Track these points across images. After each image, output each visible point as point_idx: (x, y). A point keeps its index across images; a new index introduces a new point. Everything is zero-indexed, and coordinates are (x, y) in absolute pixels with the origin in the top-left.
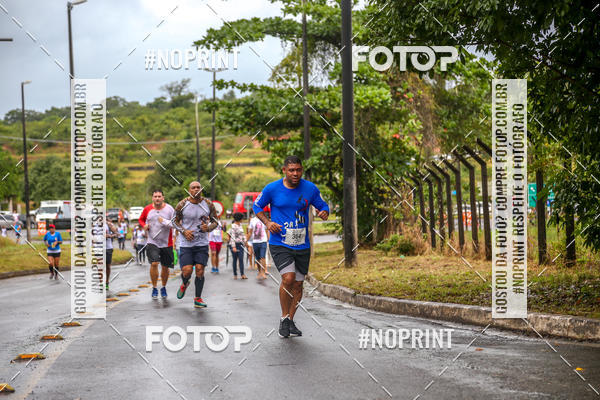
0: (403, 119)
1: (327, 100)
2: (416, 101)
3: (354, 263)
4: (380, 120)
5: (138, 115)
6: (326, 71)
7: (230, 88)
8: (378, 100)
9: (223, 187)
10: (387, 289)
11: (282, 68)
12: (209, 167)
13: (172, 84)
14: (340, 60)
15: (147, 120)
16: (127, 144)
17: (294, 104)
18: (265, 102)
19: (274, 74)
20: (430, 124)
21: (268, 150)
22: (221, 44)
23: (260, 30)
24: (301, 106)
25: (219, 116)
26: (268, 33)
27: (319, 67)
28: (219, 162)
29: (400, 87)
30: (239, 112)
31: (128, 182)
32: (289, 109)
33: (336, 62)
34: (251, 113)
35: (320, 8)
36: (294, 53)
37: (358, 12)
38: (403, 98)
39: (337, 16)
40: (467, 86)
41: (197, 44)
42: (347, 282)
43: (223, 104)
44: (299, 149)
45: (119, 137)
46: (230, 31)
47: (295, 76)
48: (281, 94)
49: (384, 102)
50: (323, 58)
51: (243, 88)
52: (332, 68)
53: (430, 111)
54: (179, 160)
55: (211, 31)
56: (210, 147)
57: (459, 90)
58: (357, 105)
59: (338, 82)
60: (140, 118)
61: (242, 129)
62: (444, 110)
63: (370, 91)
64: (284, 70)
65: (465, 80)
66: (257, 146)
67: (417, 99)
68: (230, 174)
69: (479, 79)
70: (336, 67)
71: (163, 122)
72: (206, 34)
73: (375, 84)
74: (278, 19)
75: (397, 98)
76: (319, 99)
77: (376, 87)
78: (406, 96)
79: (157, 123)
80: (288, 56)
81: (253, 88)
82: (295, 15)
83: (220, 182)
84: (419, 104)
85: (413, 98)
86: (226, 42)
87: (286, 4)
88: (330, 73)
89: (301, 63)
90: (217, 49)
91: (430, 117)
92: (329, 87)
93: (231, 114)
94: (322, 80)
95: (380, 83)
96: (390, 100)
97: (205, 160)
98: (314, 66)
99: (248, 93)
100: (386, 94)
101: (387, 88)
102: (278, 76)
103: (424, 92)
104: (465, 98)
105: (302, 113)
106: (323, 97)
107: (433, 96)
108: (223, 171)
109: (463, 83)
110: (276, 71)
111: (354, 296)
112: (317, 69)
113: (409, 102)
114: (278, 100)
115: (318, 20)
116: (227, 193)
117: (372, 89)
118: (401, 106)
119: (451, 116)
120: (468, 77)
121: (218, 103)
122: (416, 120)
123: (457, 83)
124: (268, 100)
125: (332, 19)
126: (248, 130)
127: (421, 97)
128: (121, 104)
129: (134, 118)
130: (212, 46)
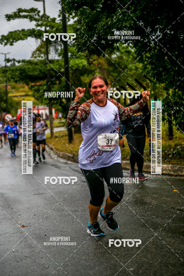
0: (93, 73)
1: (58, 66)
2: (98, 65)
3: (73, 142)
4: (82, 74)
6: (57, 53)
7: (13, 62)
8: (81, 65)
9: (12, 107)
11: (36, 52)
12: (5, 98)
14: (63, 47)
17: (42, 68)
18: (29, 68)
19: (33, 55)
20: (106, 75)
21: (32, 90)
22: (7, 42)
23: (25, 35)
24: (46, 69)
25: (8, 74)
26: (29, 36)
27: (54, 51)
28: (10, 95)
29: (91, 59)
30: (17, 73)
32: (40, 71)
33: (61, 48)
34: (22, 73)
35: (53, 24)
36: (42, 45)
37: (70, 25)
38: (92, 63)
42: (69, 151)
43: (10, 70)
46: (12, 36)
47: (42, 55)
48: (36, 64)
49: (84, 66)
50: (55, 46)
51: (19, 62)
52: (59, 51)
53: (105, 69)
55: (3, 36)
56: (5, 89)
57: (118, 59)
58: (71, 68)
59: (62, 57)
61: (19, 80)
62: (111, 69)
63: (77, 61)
65: (121, 54)
66: (26, 88)
68: (15, 101)
69: (127, 54)
70: (61, 51)
73: (79, 58)
74: (34, 30)
75: (90, 63)
77: (80, 59)
78: (94, 63)
80: (39, 46)
81: (23, 61)
82: (41, 27)
83: (10, 105)
84: (100, 66)
85: (97, 63)
86: (10, 41)
87: (37, 22)
88: (59, 53)
89: (45, 49)
90: (6, 44)
91: (105, 72)
92: (58, 60)
93: (13, 74)
94: (55, 57)
95: (82, 57)
96: (87, 65)
97: (3, 95)
98: (51, 50)
99: (21, 64)
100: (85, 62)
101: (85, 60)
102: (35, 56)
103: (102, 61)
104: (121, 62)
105: (46, 72)
106: (55, 64)
107: (106, 62)
108: (11, 99)
109: (120, 56)
110: (34, 53)
111: (73, 158)
112: (52, 51)
113: (96, 66)
114: (35, 67)
115: (52, 29)
116: (14, 109)
117: (78, 60)
118: (91, 67)
119: (115, 71)
120: (122, 53)
121: (7, 69)
122: (99, 73)
123: (117, 55)
124: (31, 67)
125: (59, 28)
126: (22, 81)
127: (101, 63)
130: (3, 43)
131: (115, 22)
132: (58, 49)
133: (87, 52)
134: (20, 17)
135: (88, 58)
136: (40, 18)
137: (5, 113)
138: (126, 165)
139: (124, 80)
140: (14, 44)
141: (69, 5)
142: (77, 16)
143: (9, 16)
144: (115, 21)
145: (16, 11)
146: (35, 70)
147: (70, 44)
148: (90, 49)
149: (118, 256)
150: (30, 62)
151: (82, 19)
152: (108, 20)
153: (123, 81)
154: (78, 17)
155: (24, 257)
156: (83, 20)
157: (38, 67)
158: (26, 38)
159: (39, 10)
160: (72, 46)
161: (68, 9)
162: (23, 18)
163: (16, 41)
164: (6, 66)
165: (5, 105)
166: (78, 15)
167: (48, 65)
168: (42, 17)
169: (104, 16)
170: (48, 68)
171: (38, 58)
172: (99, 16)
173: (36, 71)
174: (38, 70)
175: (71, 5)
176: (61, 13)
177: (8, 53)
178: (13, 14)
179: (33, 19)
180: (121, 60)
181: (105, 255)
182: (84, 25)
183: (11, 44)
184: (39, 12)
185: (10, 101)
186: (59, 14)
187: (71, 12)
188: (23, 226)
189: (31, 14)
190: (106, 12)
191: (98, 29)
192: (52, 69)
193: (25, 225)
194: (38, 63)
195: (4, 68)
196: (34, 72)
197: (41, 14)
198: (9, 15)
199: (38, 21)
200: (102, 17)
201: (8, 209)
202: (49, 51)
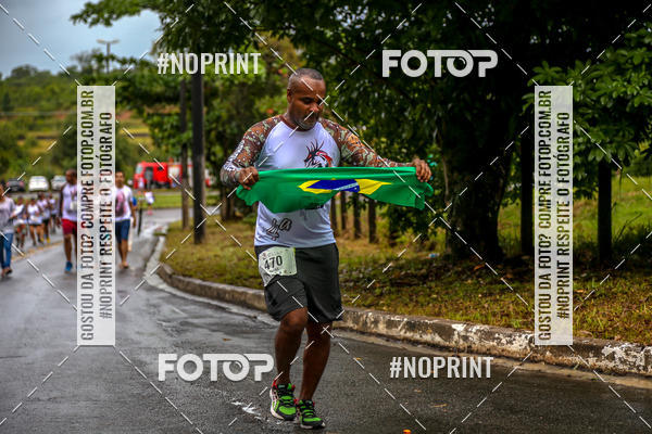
3: (203, 241)
5: (48, 84)
13: (83, 53)
15: (57, 89)
16: (36, 113)
18: (143, 77)
19: (154, 49)
22: (98, 19)
23: (137, 5)
26: (145, 7)
29: (275, 63)
31: (36, 151)
32: (167, 84)
38: (279, 74)
41: (75, 18)
44: (175, 123)
45: (27, 106)
46: (107, 5)
49: (258, 77)
51: (123, 62)
55: (89, 5)
60: (51, 86)
64: (164, 45)
72: (83, 8)
78: (281, 71)
79: (67, 92)
81: (132, 61)
83: (122, 153)
86: (103, 17)
90: (95, 22)
96: (264, 76)
99: (126, 66)
100: (260, 69)
105: (179, 88)
113: (284, 78)
118: (275, 81)
128: (32, 74)
129: (44, 87)
130: (89, 20)
140: (113, 22)
150: (144, 64)
158: (138, 12)
163: (119, 17)
173: (159, 84)
177: (115, 42)
183: (108, 23)
196: (152, 86)
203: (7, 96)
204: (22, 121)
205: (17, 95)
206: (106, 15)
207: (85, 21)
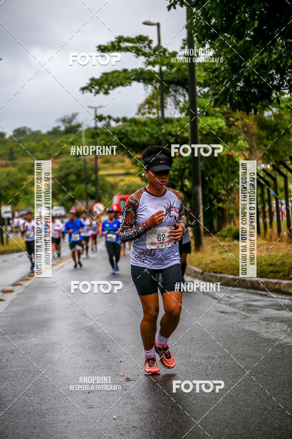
0: (234, 140)
1: (179, 128)
2: (243, 127)
3: (201, 249)
5: (41, 140)
6: (178, 107)
7: (107, 120)
8: (216, 127)
9: (104, 192)
10: (226, 269)
11: (145, 105)
12: (93, 177)
13: (65, 117)
14: (187, 98)
15: (47, 144)
17: (154, 132)
18: (133, 131)
19: (140, 110)
20: (254, 144)
21: (137, 165)
22: (100, 89)
23: (128, 78)
24: (160, 133)
25: (100, 141)
26: (134, 80)
27: (172, 104)
28: (101, 173)
29: (232, 117)
30: (114, 139)
32: (151, 135)
33: (185, 100)
34: (123, 138)
36: (154, 94)
37: (200, 63)
38: (234, 125)
39: (184, 66)
40: (280, 115)
41: (83, 89)
42: (197, 263)
43: (103, 133)
46: (107, 80)
47: (154, 110)
48: (145, 124)
49: (220, 129)
50: (175, 97)
51: (117, 121)
52: (181, 105)
53: (254, 134)
54: (71, 173)
55: (93, 79)
56: (93, 163)
57: (275, 118)
58: (200, 132)
59: (186, 115)
60: (43, 142)
61: (117, 150)
62: (264, 134)
63: (210, 121)
64: (147, 106)
65: (279, 111)
66: (128, 162)
67: (244, 125)
68: (109, 182)
70: (185, 104)
71: (59, 145)
72: (89, 82)
73: (213, 115)
74: (142, 70)
75: (229, 125)
76: (173, 127)
77: (214, 118)
78: (236, 124)
79: (54, 145)
80: (150, 96)
81: (124, 120)
82: (154, 66)
83: (101, 188)
84: (246, 129)
85: (242, 125)
86: (104, 88)
87: (147, 58)
88: (180, 108)
89: (159, 101)
90: (97, 92)
91: (254, 138)
92: (180, 118)
93: (108, 139)
94: (175, 113)
95: (217, 114)
96: (225, 127)
97: (90, 172)
98: (169, 103)
99: (120, 123)
100: (221, 123)
101: (222, 118)
102: (143, 111)
103: (250, 120)
104: (279, 123)
105: (161, 138)
106: (175, 125)
107: (256, 123)
108: (103, 179)
109: (278, 113)
110: (141, 107)
111: (202, 274)
112: (170, 105)
113: (239, 128)
114: (143, 129)
115: (171, 70)
116: (107, 196)
117: (212, 119)
118: (232, 131)
119: (270, 137)
120: (282, 109)
121: (99, 131)
122: (244, 141)
123: (273, 112)
124: (136, 128)
125: (181, 69)
126: (122, 151)
127: (247, 124)
128: (28, 133)
129: (38, 143)
130: (94, 90)
131: (275, 59)
132: (180, 101)
133: (228, 105)
134: (120, 49)
135: (228, 116)
136: (152, 52)
137: (93, 201)
138: (289, 288)
139: (284, 152)
140: (110, 91)
141: (202, 31)
142: (214, 49)
143: (103, 48)
144: (274, 57)
145: (113, 40)
146: (142, 133)
147: (199, 94)
148: (234, 101)
149: (282, 430)
150: (134, 121)
151: (223, 53)
152: (264, 56)
153: (282, 154)
154: (216, 51)
155: (132, 428)
156: (224, 55)
157: (147, 129)
158: (130, 83)
159: (150, 38)
160: (202, 96)
161: (200, 38)
162: (125, 51)
163: (114, 87)
164: (96, 128)
165: (93, 189)
166: (215, 47)
167: (163, 127)
168: (155, 51)
169: (256, 50)
170: (163, 131)
171: (148, 115)
172: (250, 49)
173: (145, 135)
174: (147, 134)
175: (205, 31)
176: (185, 44)
178: (110, 45)
179: (140, 53)
180: (279, 121)
181: (260, 428)
182: (225, 63)
183: (106, 93)
184: (151, 42)
185: (100, 183)
186: (183, 46)
187: (205, 42)
188: (128, 380)
189: (138, 45)
190: (261, 42)
191: (247, 71)
192: (170, 134)
193: (131, 378)
194: (148, 123)
195: (93, 131)
196: (141, 137)
197: (154, 45)
198: (104, 46)
199: (149, 57)
200: (254, 50)
201: (103, 353)
202: (165, 104)
203: (11, 149)
204: (23, 167)
205: (18, 149)
206: (106, 87)
207: (91, 91)
